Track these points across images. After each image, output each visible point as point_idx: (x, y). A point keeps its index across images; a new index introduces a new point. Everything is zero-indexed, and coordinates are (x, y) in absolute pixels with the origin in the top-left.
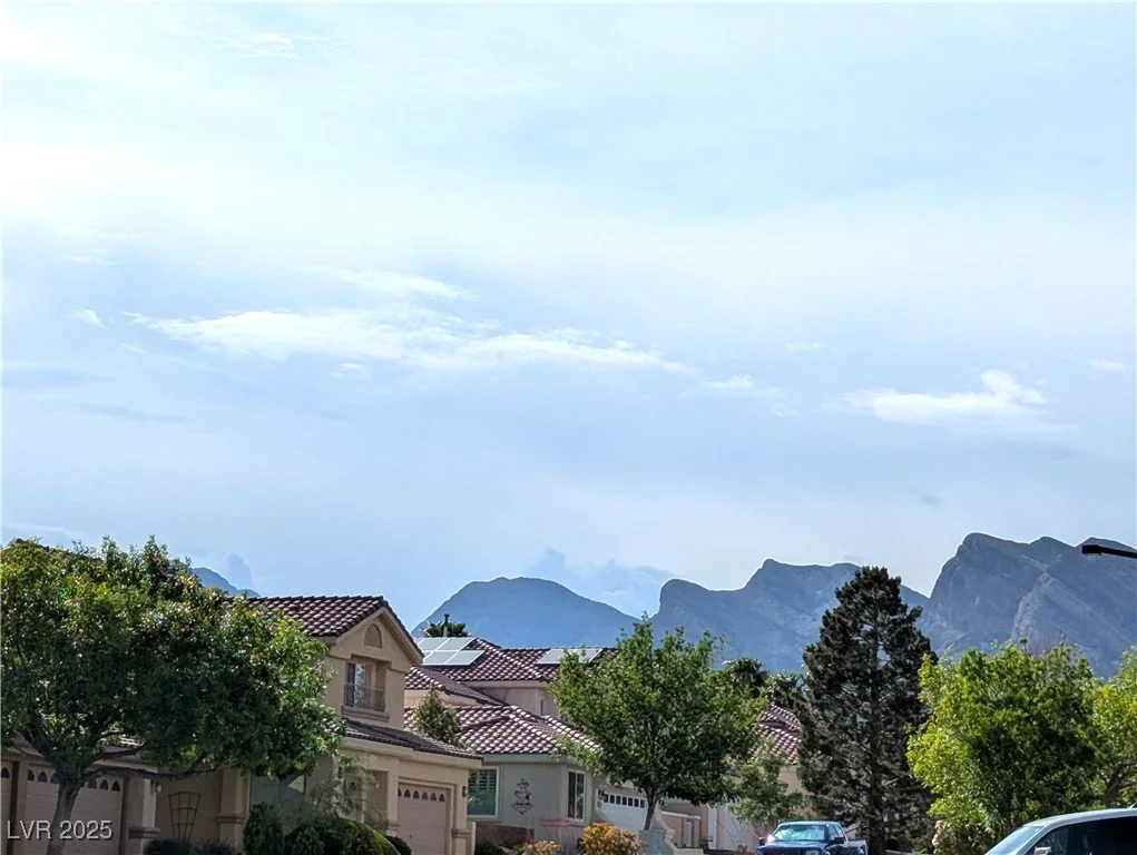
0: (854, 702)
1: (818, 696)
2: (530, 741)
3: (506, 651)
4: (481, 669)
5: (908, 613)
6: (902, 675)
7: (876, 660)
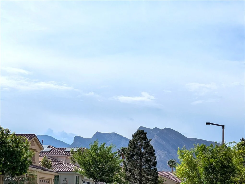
0: (136, 161)
1: (128, 159)
2: (67, 169)
3: (57, 148)
4: (51, 152)
5: (148, 140)
6: (147, 154)
7: (141, 151)
